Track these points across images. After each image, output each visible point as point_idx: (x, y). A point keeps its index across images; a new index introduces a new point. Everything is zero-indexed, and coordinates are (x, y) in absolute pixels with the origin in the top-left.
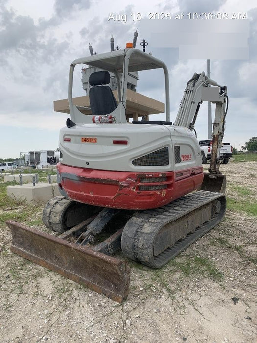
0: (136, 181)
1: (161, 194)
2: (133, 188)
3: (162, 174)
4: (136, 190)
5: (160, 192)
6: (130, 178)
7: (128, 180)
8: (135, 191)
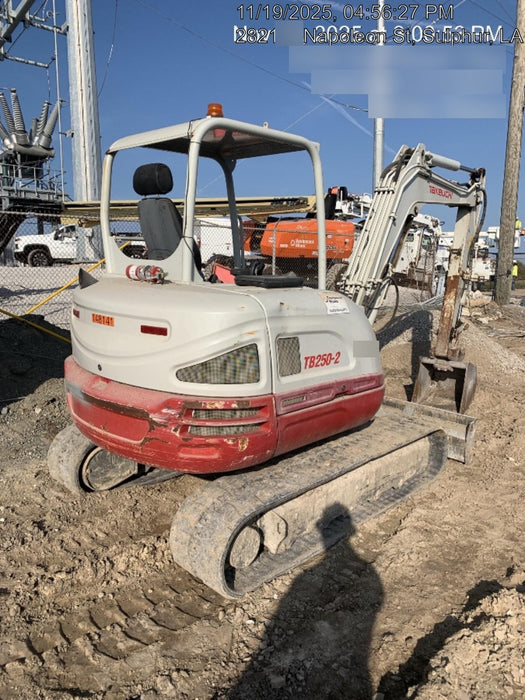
0: (180, 414)
1: (237, 445)
2: (175, 430)
3: (238, 403)
4: (181, 433)
5: (234, 441)
6: (169, 408)
7: (164, 411)
8: (177, 434)
